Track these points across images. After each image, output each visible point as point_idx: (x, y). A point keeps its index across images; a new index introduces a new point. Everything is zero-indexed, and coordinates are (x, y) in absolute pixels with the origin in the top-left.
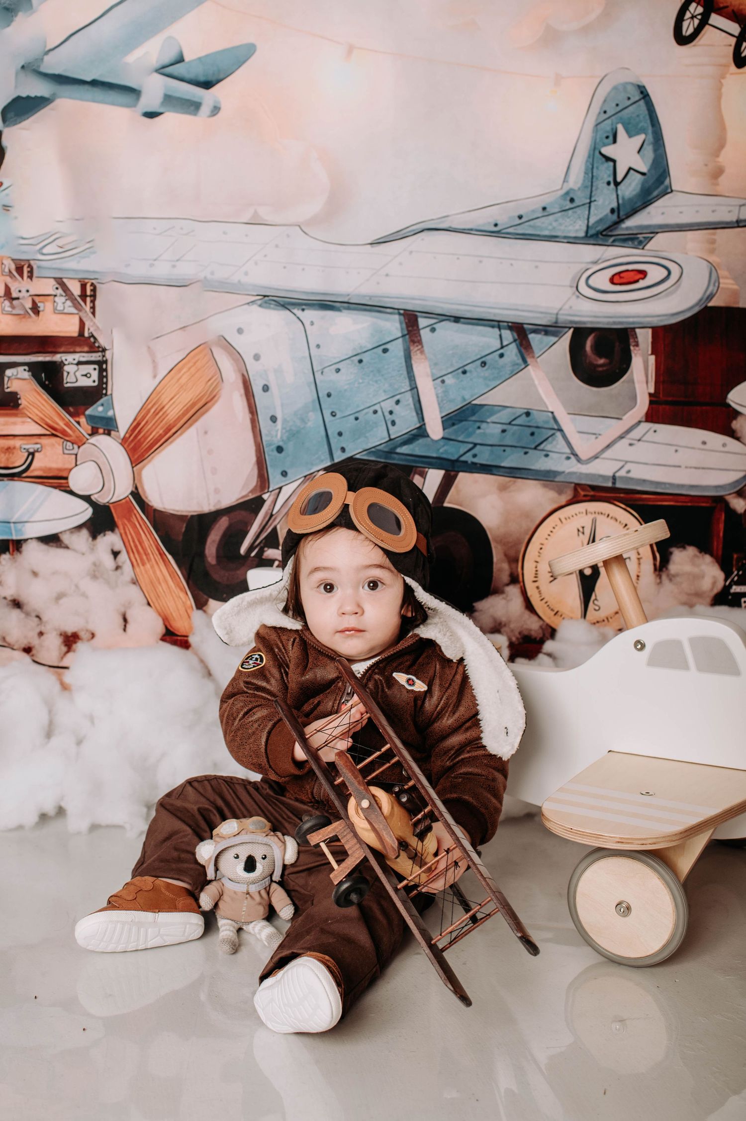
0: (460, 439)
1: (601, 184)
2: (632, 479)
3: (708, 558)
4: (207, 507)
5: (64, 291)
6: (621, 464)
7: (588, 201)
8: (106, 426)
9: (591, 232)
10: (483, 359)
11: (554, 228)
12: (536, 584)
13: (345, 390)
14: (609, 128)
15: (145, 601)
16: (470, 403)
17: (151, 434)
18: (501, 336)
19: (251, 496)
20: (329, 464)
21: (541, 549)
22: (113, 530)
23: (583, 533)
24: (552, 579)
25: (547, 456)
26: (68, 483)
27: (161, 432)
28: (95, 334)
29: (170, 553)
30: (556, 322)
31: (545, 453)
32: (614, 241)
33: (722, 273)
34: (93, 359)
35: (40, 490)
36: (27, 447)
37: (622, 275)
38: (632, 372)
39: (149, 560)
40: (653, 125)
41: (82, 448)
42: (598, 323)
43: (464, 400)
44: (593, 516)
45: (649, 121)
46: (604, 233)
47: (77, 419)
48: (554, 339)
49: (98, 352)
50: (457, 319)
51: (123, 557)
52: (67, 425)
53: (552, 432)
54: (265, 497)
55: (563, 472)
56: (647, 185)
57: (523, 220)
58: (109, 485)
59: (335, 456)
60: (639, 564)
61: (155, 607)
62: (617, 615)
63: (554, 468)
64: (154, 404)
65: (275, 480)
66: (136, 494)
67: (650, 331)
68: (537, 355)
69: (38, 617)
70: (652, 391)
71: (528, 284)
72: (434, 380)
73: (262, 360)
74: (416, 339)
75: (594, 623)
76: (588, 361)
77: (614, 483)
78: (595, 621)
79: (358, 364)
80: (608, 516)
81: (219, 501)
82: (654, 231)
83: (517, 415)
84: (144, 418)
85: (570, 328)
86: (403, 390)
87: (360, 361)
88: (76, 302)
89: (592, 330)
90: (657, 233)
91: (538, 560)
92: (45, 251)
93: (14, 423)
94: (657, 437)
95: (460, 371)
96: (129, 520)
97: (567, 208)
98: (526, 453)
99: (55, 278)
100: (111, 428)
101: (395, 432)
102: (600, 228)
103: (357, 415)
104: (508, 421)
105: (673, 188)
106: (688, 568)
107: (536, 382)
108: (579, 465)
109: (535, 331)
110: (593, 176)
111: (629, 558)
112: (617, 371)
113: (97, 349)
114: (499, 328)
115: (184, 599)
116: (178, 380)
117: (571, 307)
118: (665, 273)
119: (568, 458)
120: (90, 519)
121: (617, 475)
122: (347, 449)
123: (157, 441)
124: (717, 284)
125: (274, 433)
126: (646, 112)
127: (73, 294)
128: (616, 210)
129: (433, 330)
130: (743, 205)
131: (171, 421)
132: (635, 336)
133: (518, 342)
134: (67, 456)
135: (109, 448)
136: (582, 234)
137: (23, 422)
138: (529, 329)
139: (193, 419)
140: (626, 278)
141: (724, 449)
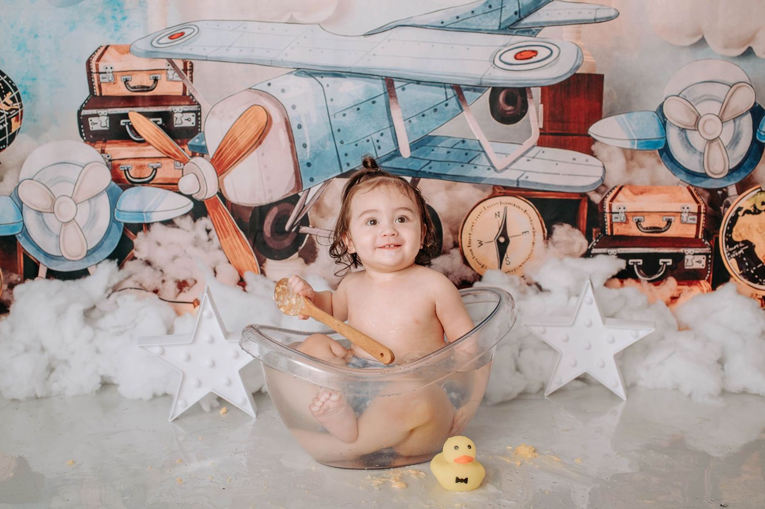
0: (421, 157)
2: (529, 182)
3: (577, 231)
4: (264, 201)
5: (173, 67)
6: (523, 172)
7: (500, 7)
8: (201, 151)
9: (502, 27)
10: (435, 107)
11: (479, 24)
12: (470, 248)
13: (349, 127)
15: (227, 261)
16: (427, 135)
17: (229, 156)
18: (446, 92)
19: (292, 194)
20: (339, 173)
21: (473, 226)
22: (206, 216)
23: (499, 216)
24: (480, 245)
25: (475, 168)
26: (178, 187)
27: (235, 154)
28: (193, 94)
29: (242, 230)
30: (481, 84)
31: (474, 166)
32: (517, 32)
33: (584, 52)
34: (192, 109)
35: (161, 191)
36: (152, 165)
37: (522, 54)
38: (529, 116)
39: (229, 234)
41: (186, 165)
42: (507, 84)
43: (423, 133)
44: (505, 205)
46: (511, 27)
47: (183, 147)
48: (479, 94)
49: (195, 105)
50: (418, 82)
51: (213, 233)
52: (177, 151)
53: (478, 153)
54: (300, 194)
55: (486, 178)
57: (459, 20)
58: (203, 188)
59: (343, 168)
60: (534, 235)
61: (234, 264)
62: (521, 268)
63: (480, 175)
64: (231, 137)
65: (306, 184)
66: (220, 194)
67: (540, 89)
68: (469, 105)
70: (541, 126)
71: (463, 59)
72: (404, 120)
73: (297, 109)
74: (393, 95)
75: (507, 273)
76: (501, 108)
77: (518, 185)
78: (507, 271)
79: (356, 111)
80: (514, 205)
81: (272, 198)
82: (542, 26)
83: (457, 142)
84: (224, 146)
85: (489, 87)
86: (385, 127)
87: (358, 109)
88: (180, 74)
89: (504, 88)
90: (544, 27)
91: (471, 232)
92: (161, 41)
93: (144, 150)
94: (545, 156)
95: (421, 115)
96: (216, 210)
97: (487, 11)
98: (462, 166)
99: (167, 59)
100: (204, 152)
101: (381, 153)
102: (508, 24)
103: (356, 143)
104: (451, 146)
107: (469, 121)
108: (496, 173)
109: (467, 90)
111: (528, 232)
112: (519, 114)
113: (194, 103)
114: (445, 88)
115: (251, 259)
116: (246, 121)
117: (490, 74)
118: (549, 52)
119: (489, 169)
120: (192, 210)
121: (520, 179)
122: (350, 164)
123: (233, 160)
124: (582, 59)
125: (305, 154)
127: (178, 69)
128: (518, 12)
129: (403, 89)
130: (599, 9)
131: (242, 148)
132: (530, 92)
133: (457, 96)
134: (177, 171)
135: (203, 165)
136: (497, 28)
137: (150, 150)
138: (464, 88)
139: (255, 146)
140: (525, 56)
141: (587, 163)
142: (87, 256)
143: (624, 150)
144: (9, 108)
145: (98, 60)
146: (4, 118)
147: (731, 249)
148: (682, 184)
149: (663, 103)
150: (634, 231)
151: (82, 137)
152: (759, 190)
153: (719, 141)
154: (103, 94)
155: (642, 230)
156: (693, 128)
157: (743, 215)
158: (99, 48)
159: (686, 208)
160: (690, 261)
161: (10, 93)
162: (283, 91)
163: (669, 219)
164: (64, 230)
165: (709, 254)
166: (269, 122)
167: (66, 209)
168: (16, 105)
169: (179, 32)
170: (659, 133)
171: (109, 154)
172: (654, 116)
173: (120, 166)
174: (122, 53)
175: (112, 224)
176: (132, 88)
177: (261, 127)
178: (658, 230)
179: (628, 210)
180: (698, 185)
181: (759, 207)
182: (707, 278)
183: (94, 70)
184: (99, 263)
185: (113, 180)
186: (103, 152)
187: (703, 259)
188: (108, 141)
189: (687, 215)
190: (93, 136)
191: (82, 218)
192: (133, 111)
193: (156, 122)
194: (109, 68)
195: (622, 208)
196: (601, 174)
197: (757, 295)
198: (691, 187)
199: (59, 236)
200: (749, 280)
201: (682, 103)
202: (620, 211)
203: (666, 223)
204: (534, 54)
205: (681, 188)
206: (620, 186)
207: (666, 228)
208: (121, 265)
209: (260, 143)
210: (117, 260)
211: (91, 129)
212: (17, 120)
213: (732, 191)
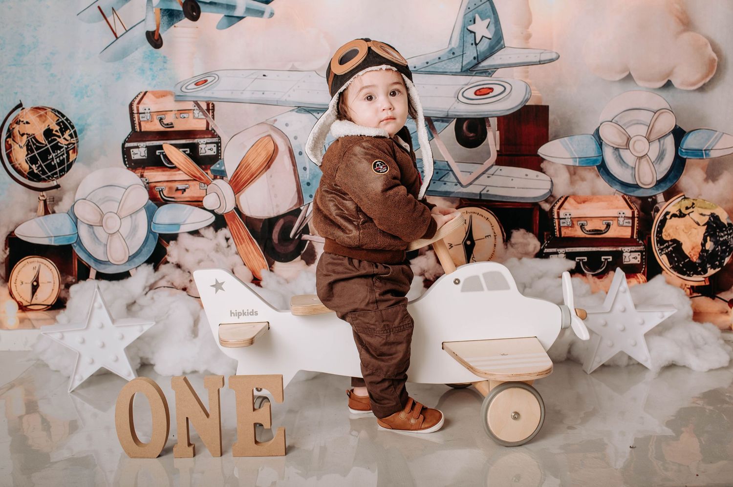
1: (468, 45)
2: (489, 194)
3: (531, 235)
4: (273, 214)
5: (199, 108)
6: (484, 187)
7: (462, 53)
8: (221, 174)
9: (464, 70)
11: (445, 68)
14: (471, 16)
15: (243, 263)
17: (243, 178)
19: (295, 208)
22: (225, 227)
23: (466, 223)
24: (450, 247)
25: (445, 184)
26: (202, 204)
27: (248, 177)
28: (215, 129)
29: (255, 238)
30: (448, 116)
31: (444, 182)
32: (476, 73)
33: (532, 88)
34: (214, 141)
35: (188, 208)
37: (481, 90)
38: (488, 140)
39: (244, 242)
40: (494, 14)
41: (209, 186)
42: (469, 115)
44: (471, 214)
45: (492, 12)
46: (471, 70)
47: (206, 172)
48: (447, 124)
49: (216, 137)
51: (231, 241)
52: (201, 174)
53: (447, 172)
54: (302, 208)
55: (454, 192)
56: (492, 44)
57: (428, 64)
58: (223, 204)
60: (495, 238)
61: (248, 267)
63: (449, 190)
64: (245, 162)
65: (306, 200)
66: (237, 209)
67: (496, 119)
68: (438, 133)
69: (189, 272)
70: (498, 149)
71: (432, 96)
73: (298, 139)
76: (465, 135)
77: (480, 197)
80: (478, 214)
81: (279, 211)
82: (497, 68)
84: (239, 171)
85: (455, 118)
88: (204, 113)
89: (466, 119)
90: (498, 68)
92: (188, 88)
93: (175, 175)
96: (234, 222)
97: (451, 57)
98: (434, 183)
99: (194, 101)
100: (223, 176)
102: (469, 67)
105: (506, 45)
106: (521, 240)
107: (438, 146)
108: (462, 188)
109: (437, 120)
110: (464, 41)
111: (490, 235)
112: (480, 139)
115: (262, 261)
116: (257, 150)
117: (455, 108)
118: (503, 89)
119: (456, 185)
120: (214, 222)
121: (482, 193)
123: (247, 181)
124: (530, 94)
125: (305, 176)
126: (490, 8)
127: (203, 109)
128: (476, 57)
130: (542, 53)
131: (254, 172)
132: (488, 121)
133: (428, 126)
134: (202, 190)
135: (223, 186)
136: (459, 70)
137: (180, 174)
138: (434, 120)
139: (264, 170)
140: (483, 92)
141: (537, 178)
142: (128, 261)
143: (568, 167)
144: (67, 143)
145: (139, 103)
146: (64, 150)
147: (662, 247)
148: (618, 194)
149: (599, 127)
150: (579, 233)
151: (126, 165)
152: (683, 197)
153: (647, 157)
154: (142, 130)
155: (586, 232)
156: (625, 148)
157: (671, 218)
158: (139, 94)
159: (622, 213)
160: (627, 258)
161: (69, 131)
162: (287, 125)
163: (608, 223)
164: (111, 240)
165: (644, 251)
166: (276, 149)
167: (113, 223)
168: (73, 140)
169: (203, 79)
170: (597, 152)
171: (147, 178)
172: (592, 138)
173: (156, 188)
174: (158, 97)
175: (149, 236)
176: (166, 125)
177: (269, 154)
178: (599, 232)
179: (573, 216)
180: (632, 194)
181: (684, 211)
182: (642, 271)
183: (135, 111)
184: (138, 266)
185: (150, 199)
186: (142, 176)
187: (638, 256)
188: (146, 168)
189: (623, 219)
190: (134, 163)
191: (125, 230)
192: (166, 143)
193: (184, 152)
194: (147, 109)
195: (568, 214)
196: (549, 187)
197: (686, 285)
198: (625, 196)
199: (107, 245)
200: (679, 273)
201: (616, 127)
202: (567, 217)
203: (605, 226)
204: (491, 91)
205: (617, 197)
206: (565, 196)
207: (606, 230)
208: (156, 269)
209: (269, 167)
210: (153, 264)
211: (133, 158)
212: (74, 152)
213: (660, 198)
